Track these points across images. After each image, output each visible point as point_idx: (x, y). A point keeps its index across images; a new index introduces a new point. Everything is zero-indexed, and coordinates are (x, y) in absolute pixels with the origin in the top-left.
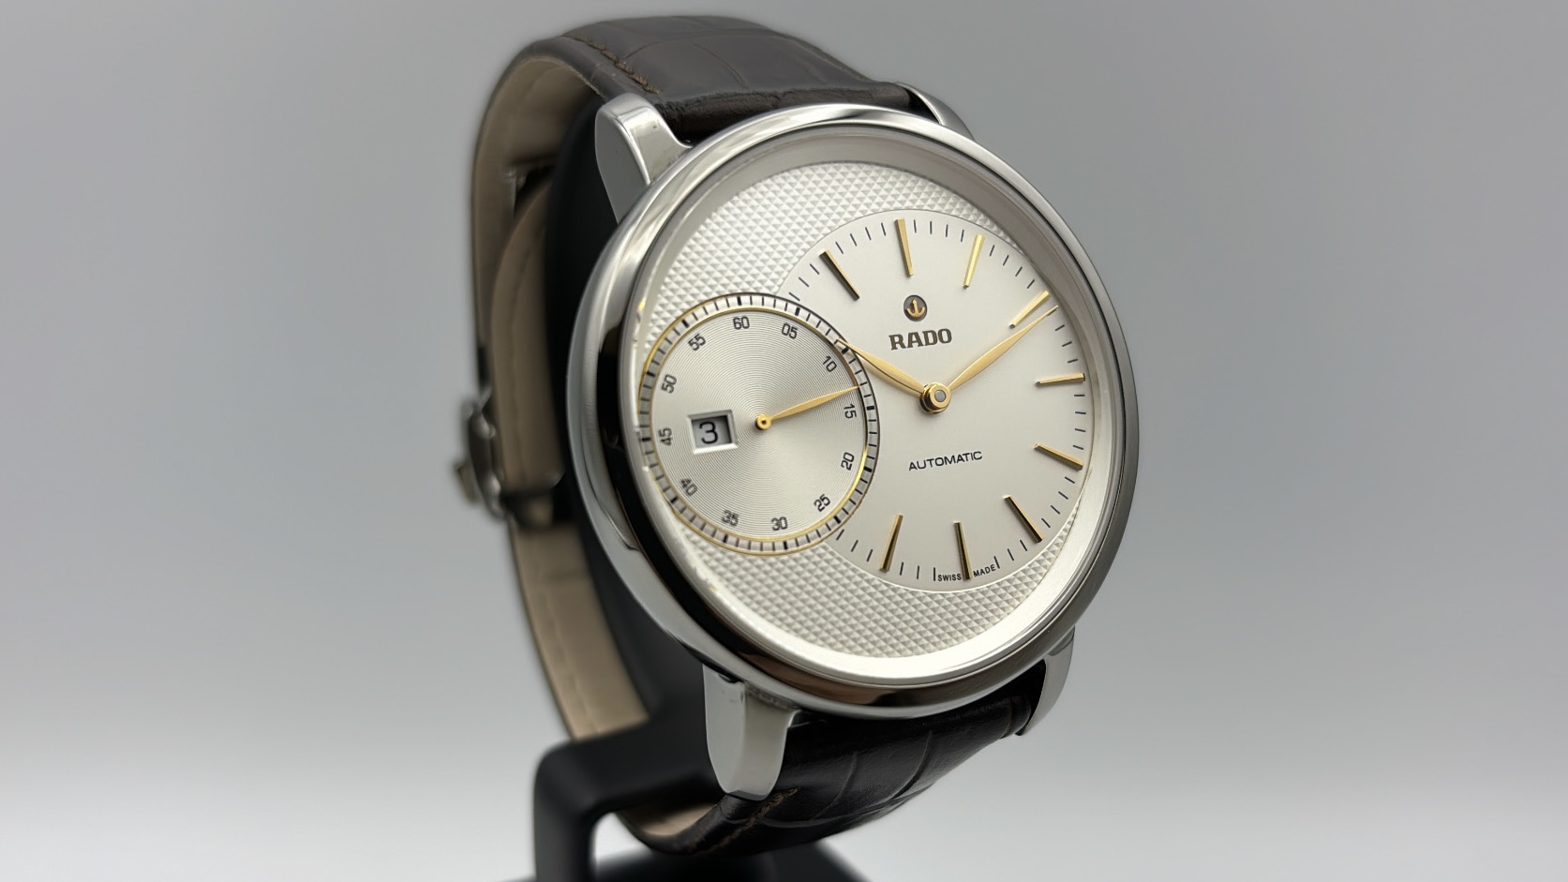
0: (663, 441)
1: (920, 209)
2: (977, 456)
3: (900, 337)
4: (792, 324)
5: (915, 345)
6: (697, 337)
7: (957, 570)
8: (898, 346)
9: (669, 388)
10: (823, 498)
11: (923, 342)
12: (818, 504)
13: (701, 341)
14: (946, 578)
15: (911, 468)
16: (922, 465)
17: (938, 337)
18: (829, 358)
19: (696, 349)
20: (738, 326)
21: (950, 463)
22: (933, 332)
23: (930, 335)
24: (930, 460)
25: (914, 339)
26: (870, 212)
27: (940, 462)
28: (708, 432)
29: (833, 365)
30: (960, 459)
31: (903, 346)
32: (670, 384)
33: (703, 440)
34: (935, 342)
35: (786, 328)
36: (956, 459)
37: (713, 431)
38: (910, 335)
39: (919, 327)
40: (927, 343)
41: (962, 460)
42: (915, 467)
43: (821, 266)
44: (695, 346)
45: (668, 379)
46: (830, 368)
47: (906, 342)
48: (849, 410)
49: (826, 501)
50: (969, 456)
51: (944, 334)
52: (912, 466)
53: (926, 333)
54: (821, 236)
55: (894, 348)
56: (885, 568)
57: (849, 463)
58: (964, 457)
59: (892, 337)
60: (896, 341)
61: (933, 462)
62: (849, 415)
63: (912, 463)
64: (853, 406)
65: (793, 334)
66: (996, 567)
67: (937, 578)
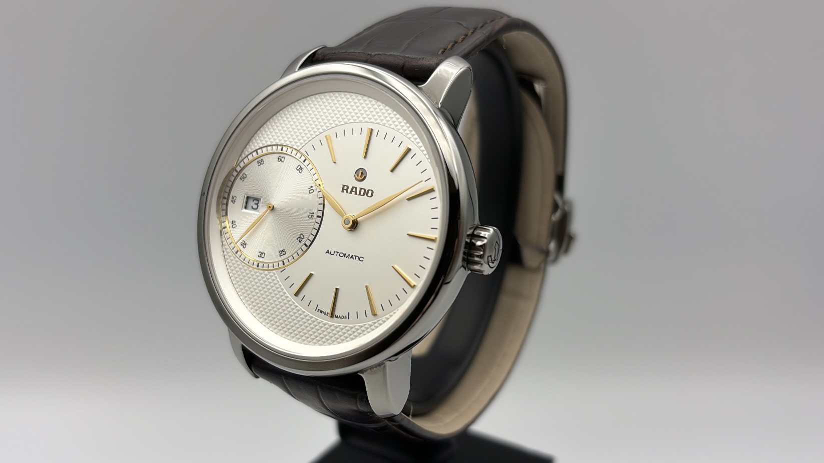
0: (231, 201)
1: (384, 125)
2: (361, 259)
3: (348, 187)
4: (302, 166)
5: (353, 193)
6: (261, 161)
7: (329, 311)
8: (345, 191)
10: (283, 251)
11: (358, 193)
12: (281, 252)
14: (321, 312)
15: (327, 252)
16: (332, 253)
17: (366, 193)
18: (312, 187)
19: (259, 166)
20: (279, 160)
21: (347, 257)
22: (365, 190)
23: (363, 191)
24: (337, 252)
25: (354, 190)
26: (357, 121)
27: (341, 255)
28: (255, 204)
29: (312, 191)
30: (352, 257)
31: (347, 192)
32: (244, 178)
33: (252, 207)
34: (364, 195)
35: (299, 167)
37: (257, 204)
38: (353, 188)
39: (359, 185)
40: (360, 194)
41: (353, 258)
42: (329, 253)
43: (324, 142)
44: (259, 164)
45: (244, 175)
46: (310, 192)
47: (349, 190)
48: (311, 214)
49: (284, 253)
50: (357, 258)
51: (370, 192)
52: (328, 252)
53: (361, 189)
54: (330, 127)
55: (343, 191)
56: (296, 294)
57: (301, 239)
58: (354, 257)
59: (344, 186)
60: (345, 189)
61: (338, 254)
62: (310, 217)
63: (328, 250)
64: (313, 213)
65: (301, 171)
66: (347, 318)
67: (317, 310)
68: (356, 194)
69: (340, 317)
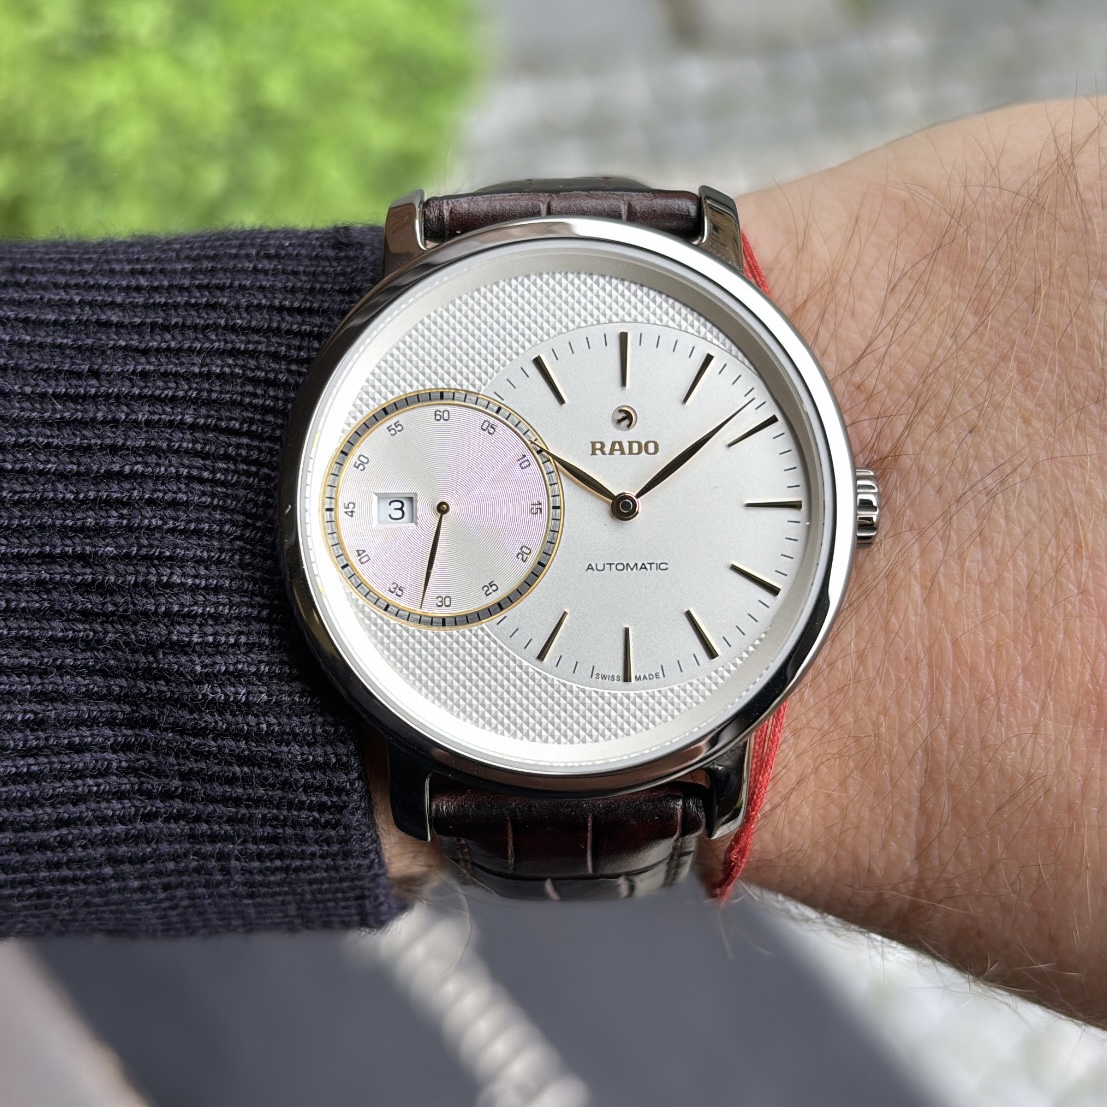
0: (346, 513)
1: (649, 322)
2: (663, 566)
3: (603, 445)
4: (492, 420)
5: (617, 453)
6: (397, 425)
7: (619, 671)
8: (598, 452)
9: (361, 467)
10: (491, 585)
11: (627, 450)
12: (486, 589)
13: (399, 428)
14: (604, 677)
15: (588, 569)
16: (600, 567)
17: (643, 448)
18: (524, 456)
19: (393, 435)
20: (438, 417)
21: (632, 569)
22: (639, 444)
23: (635, 446)
24: (610, 564)
25: (617, 447)
26: (594, 322)
27: (620, 567)
28: (396, 509)
29: (526, 463)
30: (643, 567)
31: (603, 453)
32: (363, 464)
33: (390, 516)
34: (639, 452)
35: (486, 424)
36: (639, 567)
37: (401, 509)
38: (614, 444)
39: (625, 436)
40: (631, 453)
41: (645, 568)
42: (592, 569)
43: (533, 370)
44: (393, 432)
45: (362, 459)
46: (523, 465)
47: (607, 449)
48: (535, 507)
49: (494, 588)
50: (654, 566)
51: (651, 447)
52: (590, 567)
53: (631, 443)
54: (538, 341)
55: (594, 453)
56: (541, 656)
57: (525, 556)
58: (648, 566)
59: (593, 444)
60: (596, 448)
61: (613, 567)
62: (533, 511)
64: (540, 504)
65: (492, 431)
66: (661, 675)
67: (594, 676)
68: (623, 453)
69: (645, 677)
